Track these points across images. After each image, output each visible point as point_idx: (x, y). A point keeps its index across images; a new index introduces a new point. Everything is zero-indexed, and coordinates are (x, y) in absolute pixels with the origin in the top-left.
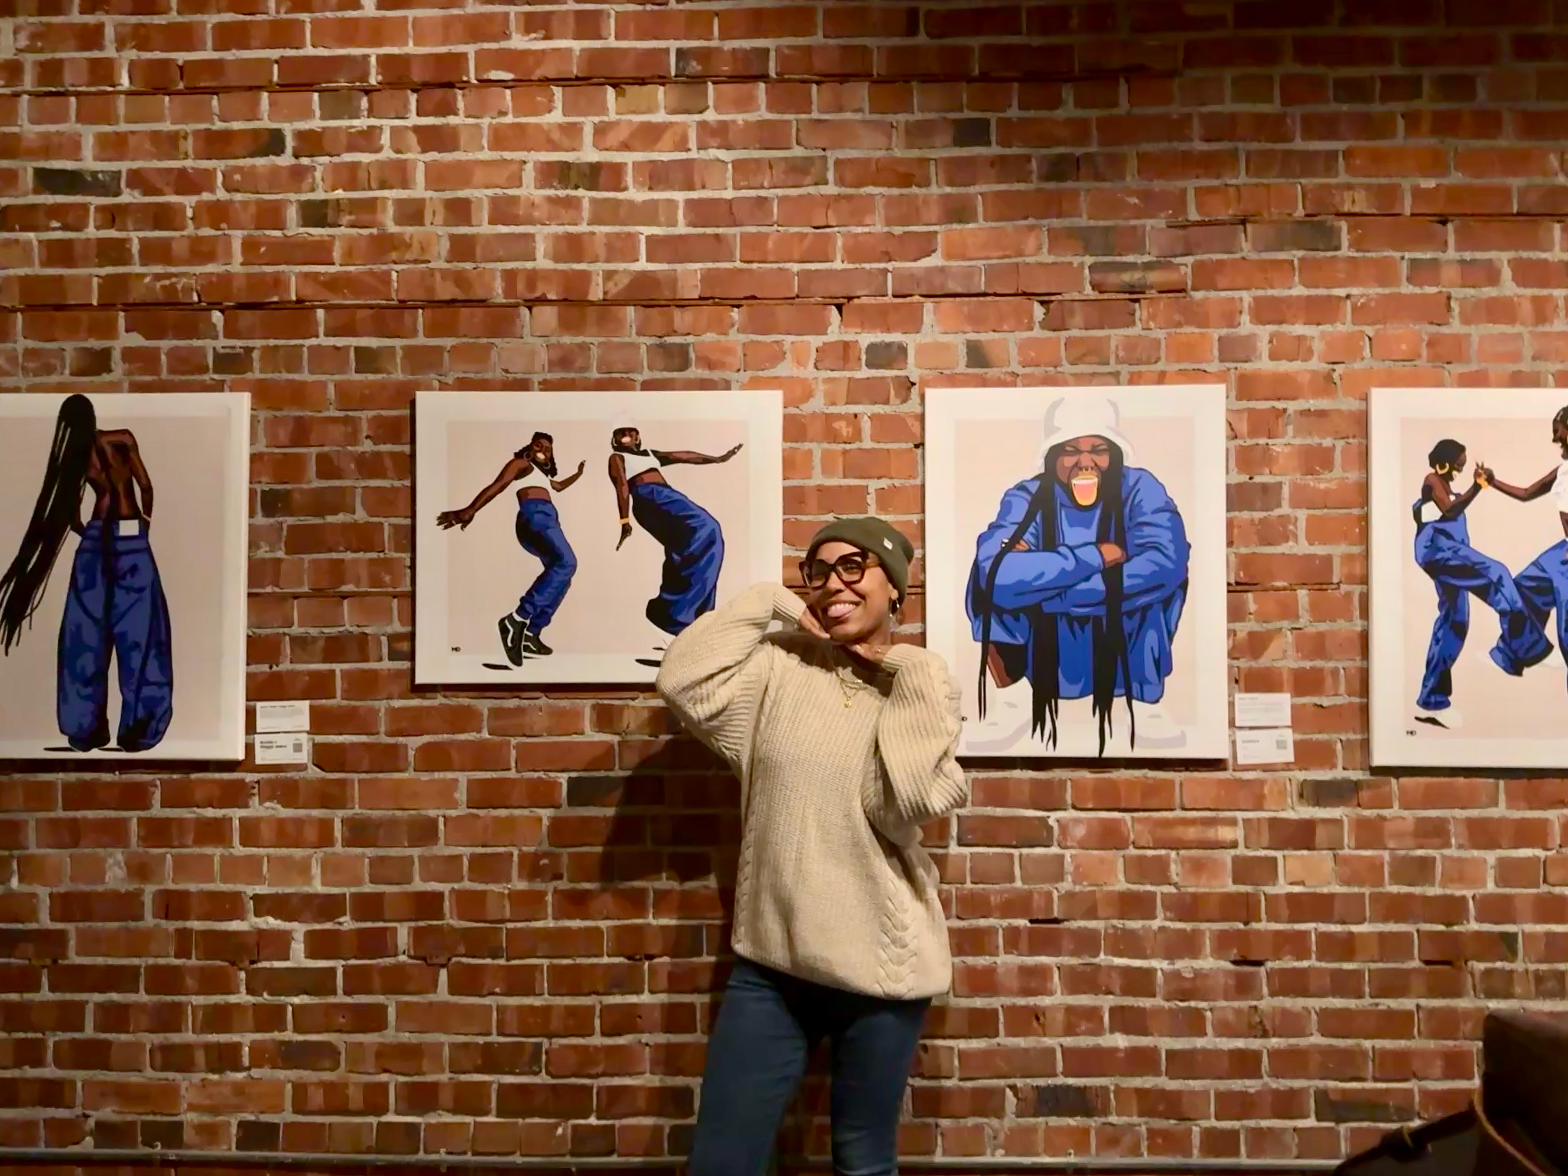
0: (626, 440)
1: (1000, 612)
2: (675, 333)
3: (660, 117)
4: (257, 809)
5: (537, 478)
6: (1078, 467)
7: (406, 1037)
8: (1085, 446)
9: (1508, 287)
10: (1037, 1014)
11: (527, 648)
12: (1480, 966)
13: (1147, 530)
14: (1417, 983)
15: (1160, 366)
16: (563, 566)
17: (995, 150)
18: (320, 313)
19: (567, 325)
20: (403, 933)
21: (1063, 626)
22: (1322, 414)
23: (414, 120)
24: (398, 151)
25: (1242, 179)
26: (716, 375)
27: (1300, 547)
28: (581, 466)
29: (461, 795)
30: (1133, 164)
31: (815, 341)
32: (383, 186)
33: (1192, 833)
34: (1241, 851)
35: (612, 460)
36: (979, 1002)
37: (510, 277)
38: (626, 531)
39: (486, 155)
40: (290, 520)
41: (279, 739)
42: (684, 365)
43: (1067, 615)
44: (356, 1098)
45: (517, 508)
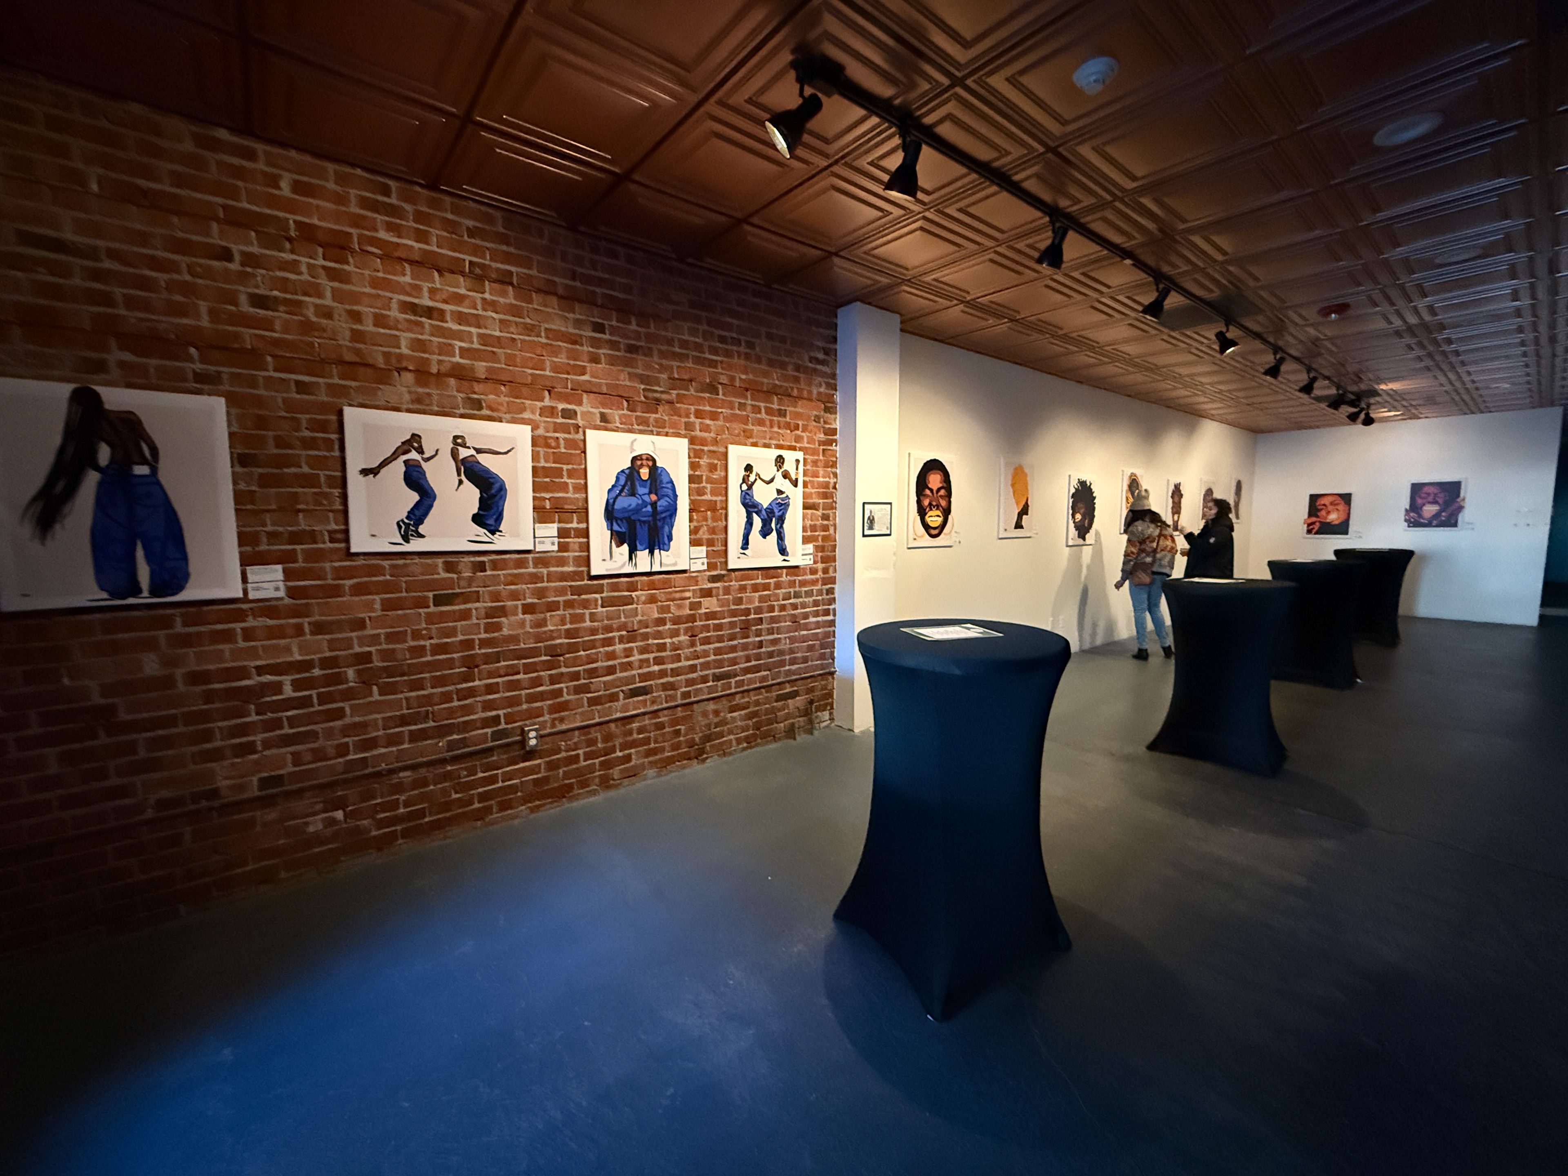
0: (459, 441)
1: (617, 519)
2: (475, 393)
3: (463, 291)
4: (251, 622)
5: (414, 455)
6: (642, 466)
7: (357, 719)
8: (644, 457)
9: (763, 415)
10: (630, 664)
11: (412, 535)
12: (754, 628)
13: (665, 490)
14: (739, 636)
15: (666, 430)
16: (429, 497)
17: (607, 337)
18: (269, 359)
19: (420, 382)
20: (351, 673)
21: (638, 524)
22: (714, 452)
23: (321, 262)
24: (313, 277)
25: (690, 365)
26: (495, 414)
27: (708, 497)
28: (437, 451)
29: (378, 606)
30: (655, 353)
31: (539, 404)
32: (306, 294)
33: (677, 595)
34: (692, 600)
35: (452, 450)
36: (610, 663)
37: (386, 355)
38: (461, 482)
39: (368, 290)
40: (260, 470)
41: (265, 585)
42: (480, 408)
43: (639, 520)
44: (331, 751)
45: (404, 469)
